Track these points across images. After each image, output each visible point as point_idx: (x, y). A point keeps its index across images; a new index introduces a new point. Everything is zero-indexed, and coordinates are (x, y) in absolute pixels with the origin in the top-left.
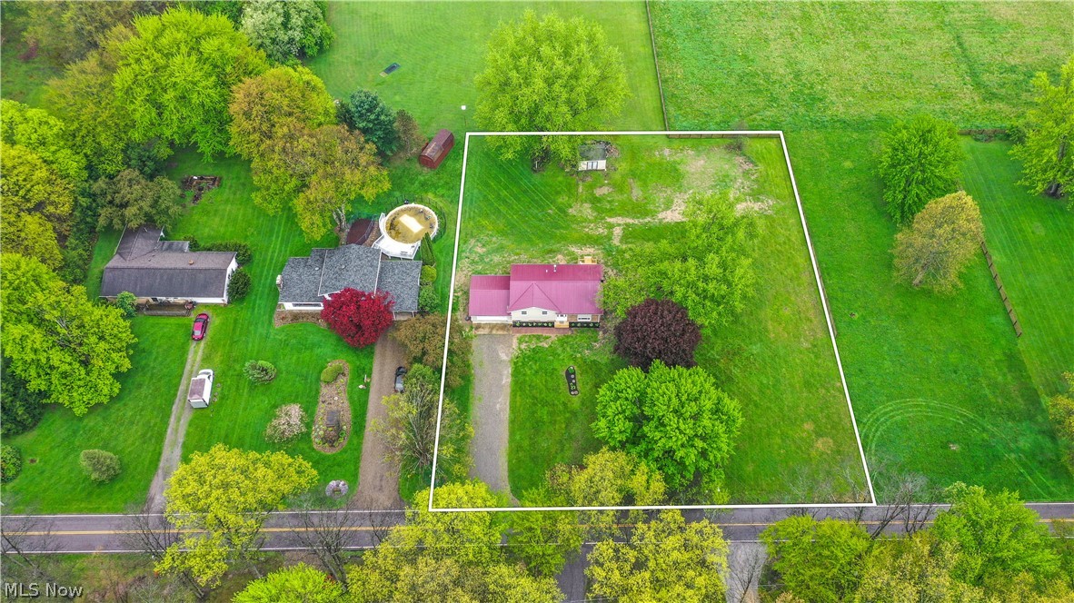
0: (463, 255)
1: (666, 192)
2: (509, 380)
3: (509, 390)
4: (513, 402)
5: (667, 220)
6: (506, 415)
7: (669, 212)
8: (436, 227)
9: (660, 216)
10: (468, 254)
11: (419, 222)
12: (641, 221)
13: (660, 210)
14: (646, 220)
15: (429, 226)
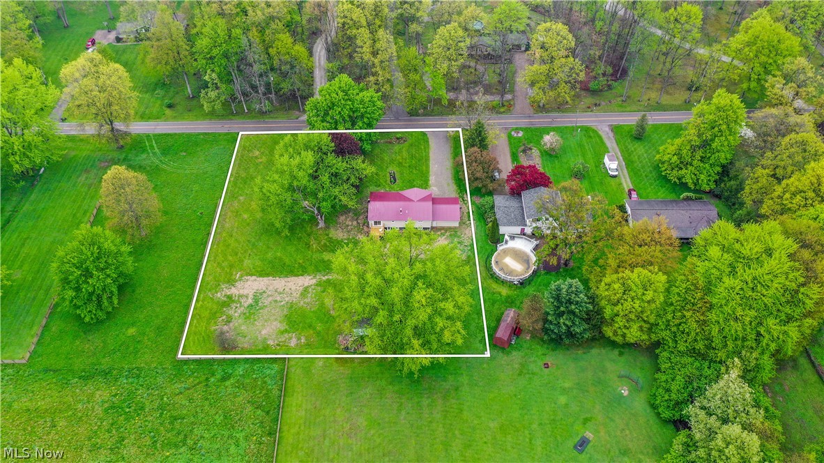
0: (469, 248)
1: (304, 303)
2: (430, 178)
3: (430, 173)
4: (428, 166)
5: (310, 277)
6: (431, 163)
7: (306, 285)
8: (493, 262)
9: (314, 281)
10: (466, 248)
11: (507, 266)
12: (331, 277)
13: (313, 287)
14: (326, 277)
15: (499, 263)
